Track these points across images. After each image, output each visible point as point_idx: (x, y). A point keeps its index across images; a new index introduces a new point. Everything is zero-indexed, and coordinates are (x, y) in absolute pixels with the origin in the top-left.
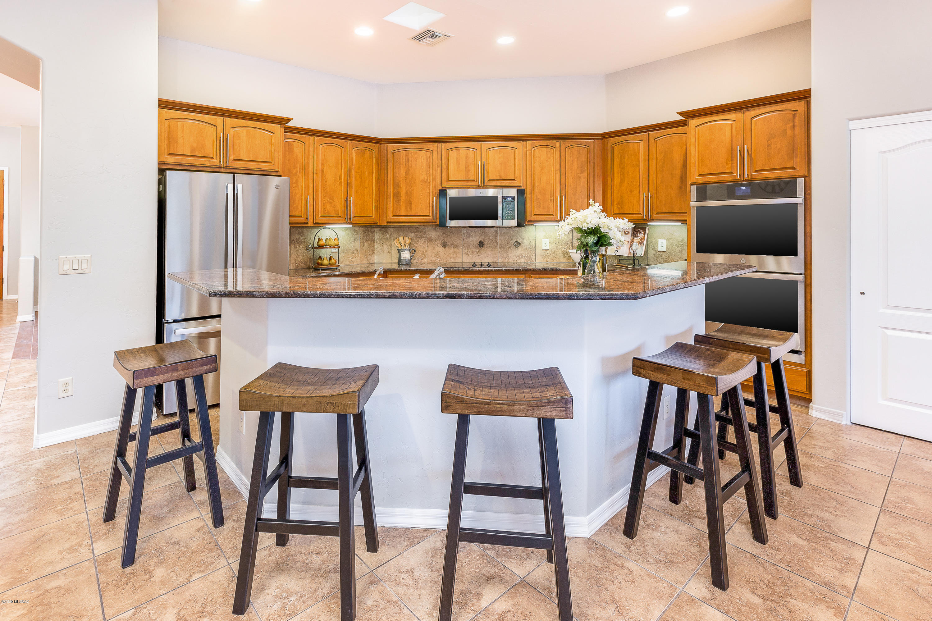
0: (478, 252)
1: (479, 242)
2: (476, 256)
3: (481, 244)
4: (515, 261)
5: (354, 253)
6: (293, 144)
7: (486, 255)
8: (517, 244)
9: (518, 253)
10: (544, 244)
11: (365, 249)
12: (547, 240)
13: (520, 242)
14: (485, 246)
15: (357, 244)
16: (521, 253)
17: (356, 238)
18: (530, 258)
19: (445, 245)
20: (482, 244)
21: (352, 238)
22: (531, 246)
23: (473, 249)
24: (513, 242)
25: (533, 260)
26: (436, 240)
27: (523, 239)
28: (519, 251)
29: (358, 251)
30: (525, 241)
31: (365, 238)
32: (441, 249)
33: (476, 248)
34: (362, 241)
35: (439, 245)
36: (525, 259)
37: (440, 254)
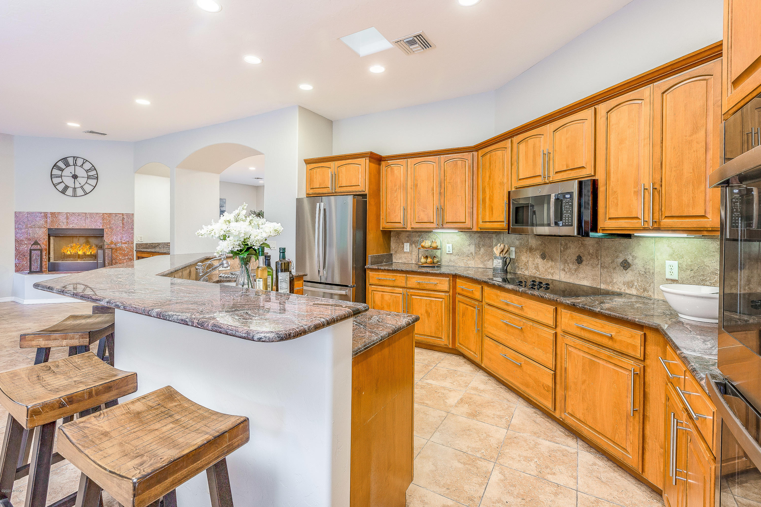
0: (576, 270)
1: (577, 257)
2: (573, 274)
3: (579, 260)
4: (622, 291)
5: (469, 256)
6: (394, 168)
7: (585, 276)
8: (626, 265)
9: (626, 278)
10: (668, 270)
11: (481, 254)
12: (675, 264)
13: (630, 261)
14: (584, 263)
15: (472, 249)
16: (632, 279)
17: (471, 243)
18: (645, 290)
19: (543, 257)
20: (581, 259)
21: (467, 243)
22: (647, 270)
23: (571, 266)
24: (620, 260)
25: (650, 293)
26: (536, 250)
27: (634, 257)
28: (629, 276)
29: (474, 255)
30: (636, 261)
31: (482, 243)
32: (539, 261)
33: (573, 264)
34: (478, 246)
35: (538, 257)
36: (638, 290)
37: (540, 267)
